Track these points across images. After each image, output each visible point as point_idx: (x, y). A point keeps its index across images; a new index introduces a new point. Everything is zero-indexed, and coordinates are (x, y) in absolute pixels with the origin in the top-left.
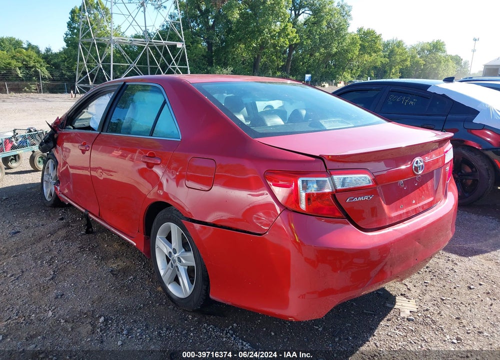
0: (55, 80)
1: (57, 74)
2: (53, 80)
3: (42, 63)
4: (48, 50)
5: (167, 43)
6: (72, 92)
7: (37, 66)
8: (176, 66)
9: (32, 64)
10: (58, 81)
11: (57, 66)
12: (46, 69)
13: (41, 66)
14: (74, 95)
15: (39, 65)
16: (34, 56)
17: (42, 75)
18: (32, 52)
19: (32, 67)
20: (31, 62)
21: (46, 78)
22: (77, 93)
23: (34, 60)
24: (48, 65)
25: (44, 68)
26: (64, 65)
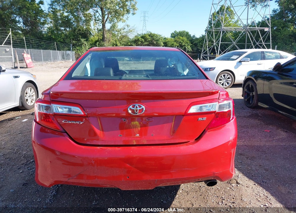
0: (194, 53)
1: (195, 49)
2: (193, 53)
3: (189, 44)
4: (194, 36)
5: (259, 29)
6: (198, 59)
7: (186, 45)
8: (263, 43)
9: (184, 44)
10: (195, 53)
11: (196, 45)
12: (190, 47)
13: (188, 45)
14: (199, 60)
15: (187, 45)
16: (185, 40)
17: (188, 50)
18: (185, 38)
19: (183, 46)
20: (183, 43)
21: (189, 51)
22: (201, 59)
23: (185, 42)
24: (191, 45)
25: (189, 46)
26: (200, 44)
